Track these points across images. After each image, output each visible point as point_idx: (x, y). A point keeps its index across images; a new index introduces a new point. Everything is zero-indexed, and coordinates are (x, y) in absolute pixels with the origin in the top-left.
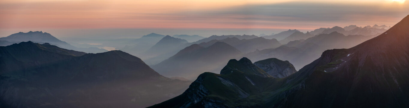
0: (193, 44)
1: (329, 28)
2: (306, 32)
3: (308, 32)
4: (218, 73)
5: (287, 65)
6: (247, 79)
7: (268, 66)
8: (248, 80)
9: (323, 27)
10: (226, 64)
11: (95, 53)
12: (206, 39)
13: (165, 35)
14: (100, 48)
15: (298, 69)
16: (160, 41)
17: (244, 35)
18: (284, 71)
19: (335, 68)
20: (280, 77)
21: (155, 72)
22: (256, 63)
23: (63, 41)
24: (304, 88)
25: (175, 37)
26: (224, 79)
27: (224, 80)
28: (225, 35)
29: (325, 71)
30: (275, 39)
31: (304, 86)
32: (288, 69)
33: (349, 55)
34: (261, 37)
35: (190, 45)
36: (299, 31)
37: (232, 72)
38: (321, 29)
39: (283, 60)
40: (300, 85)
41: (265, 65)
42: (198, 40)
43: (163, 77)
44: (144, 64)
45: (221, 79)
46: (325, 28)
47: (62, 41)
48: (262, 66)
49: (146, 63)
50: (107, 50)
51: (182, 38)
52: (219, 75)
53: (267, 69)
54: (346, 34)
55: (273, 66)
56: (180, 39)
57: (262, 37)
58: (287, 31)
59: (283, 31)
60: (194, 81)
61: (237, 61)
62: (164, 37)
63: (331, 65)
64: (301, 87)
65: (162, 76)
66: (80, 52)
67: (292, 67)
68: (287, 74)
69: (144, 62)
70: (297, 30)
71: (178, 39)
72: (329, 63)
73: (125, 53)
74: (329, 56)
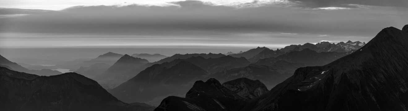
0: (155, 64)
1: (300, 45)
2: (276, 50)
3: (278, 49)
4: (184, 96)
5: (258, 84)
6: (216, 101)
7: (238, 86)
8: (217, 103)
9: (294, 44)
10: (192, 87)
11: (48, 75)
12: (168, 58)
13: (124, 54)
14: (54, 70)
15: (270, 88)
16: (118, 61)
17: (210, 53)
18: (255, 92)
19: (309, 86)
20: (251, 98)
21: (113, 97)
22: (225, 83)
23: (14, 62)
24: (278, 108)
25: (135, 56)
26: (189, 102)
27: (189, 105)
28: (189, 53)
29: (299, 90)
30: (243, 57)
31: (277, 106)
32: (259, 89)
33: (323, 73)
34: (228, 56)
35: (151, 66)
36: (268, 48)
37: (199, 95)
38: (292, 46)
39: (254, 80)
40: (273, 104)
41: (235, 86)
42: (160, 59)
43: (122, 102)
44: (101, 88)
45: (186, 103)
46: (296, 45)
47: (12, 62)
48: (232, 87)
49: (103, 87)
50: (61, 73)
51: (142, 58)
52: (185, 98)
53: (237, 90)
54: (318, 51)
55: (244, 87)
56: (140, 58)
57: (230, 55)
58: (255, 48)
59: (252, 49)
60: (158, 107)
61: (203, 82)
62: (123, 56)
63: (305, 83)
64: (274, 107)
65: (120, 101)
66: (32, 75)
67: (263, 87)
68: (258, 93)
69: (101, 85)
70: (266, 48)
71: (137, 58)
72: (302, 81)
73: (80, 75)
74: (302, 74)
